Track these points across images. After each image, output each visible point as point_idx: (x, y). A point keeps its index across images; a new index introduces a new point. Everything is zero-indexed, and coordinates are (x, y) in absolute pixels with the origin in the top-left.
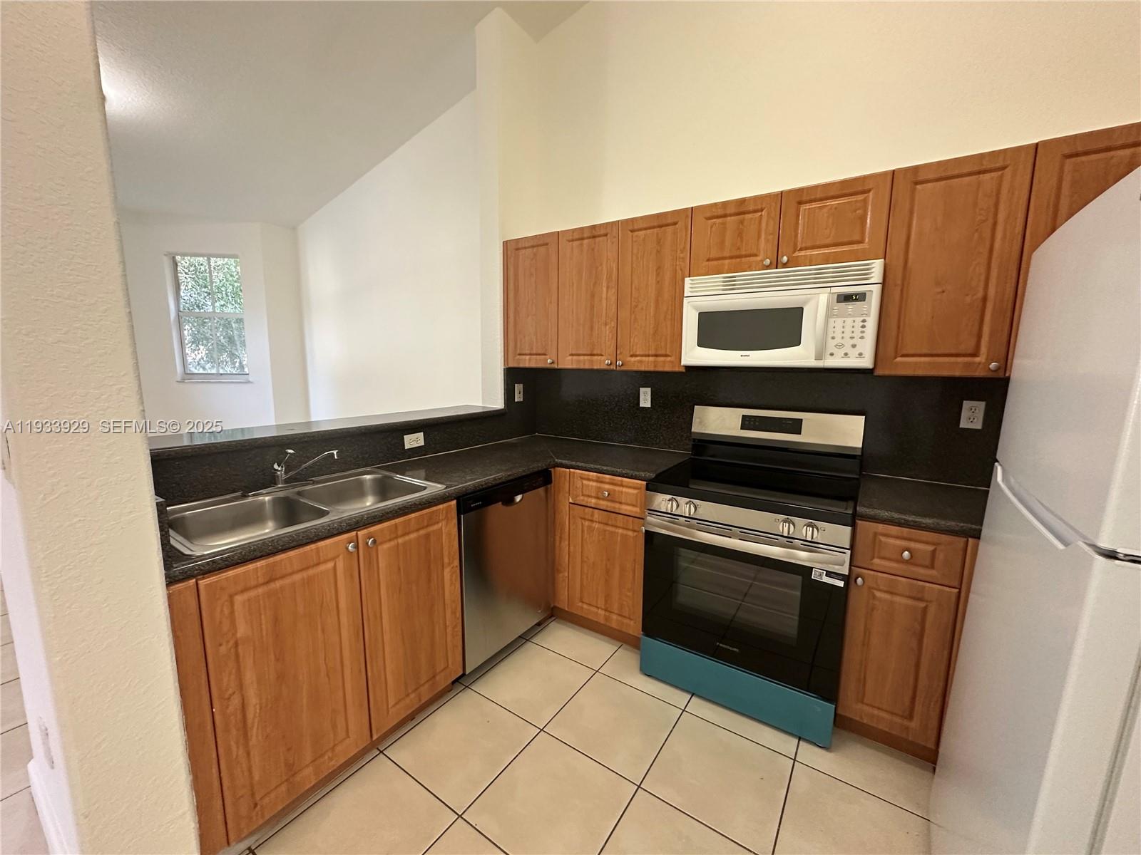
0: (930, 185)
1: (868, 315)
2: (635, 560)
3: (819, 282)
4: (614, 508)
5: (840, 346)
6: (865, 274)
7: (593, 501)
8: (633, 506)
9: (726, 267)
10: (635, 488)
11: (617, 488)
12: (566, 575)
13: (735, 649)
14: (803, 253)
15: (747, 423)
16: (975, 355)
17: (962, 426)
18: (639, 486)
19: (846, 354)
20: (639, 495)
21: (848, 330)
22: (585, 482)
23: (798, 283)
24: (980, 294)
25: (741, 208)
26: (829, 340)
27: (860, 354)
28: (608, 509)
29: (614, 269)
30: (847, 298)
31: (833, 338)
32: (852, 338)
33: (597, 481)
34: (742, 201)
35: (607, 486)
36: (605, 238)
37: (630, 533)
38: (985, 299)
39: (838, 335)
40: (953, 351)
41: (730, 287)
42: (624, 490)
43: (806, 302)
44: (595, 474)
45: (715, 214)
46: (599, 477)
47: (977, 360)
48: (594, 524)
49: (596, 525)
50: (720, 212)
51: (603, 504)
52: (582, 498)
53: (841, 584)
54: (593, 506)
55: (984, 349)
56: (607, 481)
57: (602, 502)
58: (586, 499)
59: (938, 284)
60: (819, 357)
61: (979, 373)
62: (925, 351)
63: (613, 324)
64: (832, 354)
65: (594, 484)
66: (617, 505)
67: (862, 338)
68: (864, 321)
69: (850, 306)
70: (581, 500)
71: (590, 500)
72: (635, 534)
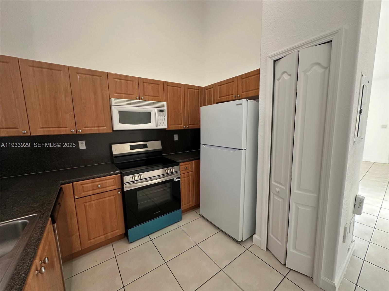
0: (170, 87)
1: (165, 115)
2: (116, 207)
3: (154, 106)
4: (104, 190)
5: (160, 123)
6: (163, 105)
7: (91, 192)
8: (112, 186)
9: (124, 97)
10: (112, 179)
11: (104, 182)
12: (78, 234)
13: (159, 212)
14: (146, 97)
15: (132, 147)
16: (181, 125)
17: (175, 140)
18: (115, 177)
19: (162, 125)
20: (115, 181)
21: (162, 119)
22: (84, 186)
23: (149, 105)
24: (180, 112)
25: (126, 78)
26: (159, 122)
27: (165, 125)
28: (101, 192)
29: (69, 88)
30: (161, 111)
31: (159, 121)
32: (163, 121)
33: (92, 183)
34: (126, 76)
35: (98, 183)
36: (60, 72)
37: (112, 197)
38: (181, 113)
39: (160, 120)
40: (178, 124)
41: (129, 104)
42: (107, 181)
43: (151, 111)
44: (90, 180)
45: (117, 78)
46: (93, 181)
47: (182, 126)
48: (92, 202)
49: (94, 202)
50: (119, 77)
51: (97, 191)
52: (83, 193)
53: (179, 179)
54: (91, 194)
55: (182, 124)
56: (98, 180)
57: (96, 191)
58: (86, 193)
59: (174, 109)
60: (157, 126)
61: (182, 128)
62: (174, 124)
63: (72, 113)
64: (159, 125)
65: (91, 184)
66: (105, 189)
67: (165, 121)
68: (165, 117)
69: (162, 113)
70: (83, 194)
71: (89, 192)
72: (114, 196)
